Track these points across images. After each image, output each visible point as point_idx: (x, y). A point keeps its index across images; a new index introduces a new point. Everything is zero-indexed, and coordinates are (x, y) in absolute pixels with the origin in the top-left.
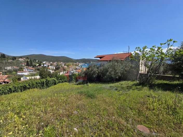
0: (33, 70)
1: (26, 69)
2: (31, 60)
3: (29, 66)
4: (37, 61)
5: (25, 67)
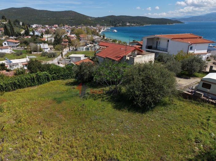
0: (17, 45)
1: (6, 42)
2: (10, 22)
3: (9, 36)
4: (21, 23)
5: (4, 38)
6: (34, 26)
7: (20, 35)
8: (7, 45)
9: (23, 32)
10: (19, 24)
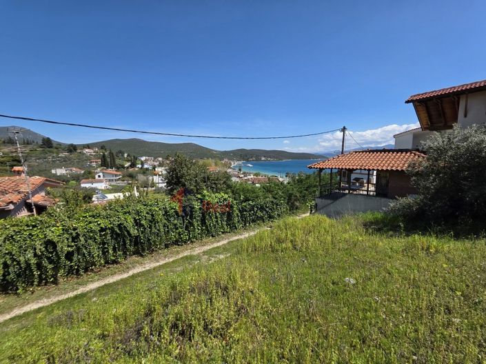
0: (118, 178)
1: (101, 174)
2: (111, 153)
3: (108, 168)
4: (126, 155)
5: (99, 170)
6: (143, 159)
7: (123, 167)
8: (102, 178)
9: (127, 164)
10: (123, 156)
